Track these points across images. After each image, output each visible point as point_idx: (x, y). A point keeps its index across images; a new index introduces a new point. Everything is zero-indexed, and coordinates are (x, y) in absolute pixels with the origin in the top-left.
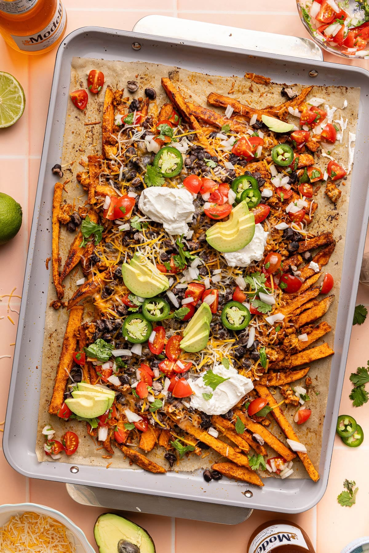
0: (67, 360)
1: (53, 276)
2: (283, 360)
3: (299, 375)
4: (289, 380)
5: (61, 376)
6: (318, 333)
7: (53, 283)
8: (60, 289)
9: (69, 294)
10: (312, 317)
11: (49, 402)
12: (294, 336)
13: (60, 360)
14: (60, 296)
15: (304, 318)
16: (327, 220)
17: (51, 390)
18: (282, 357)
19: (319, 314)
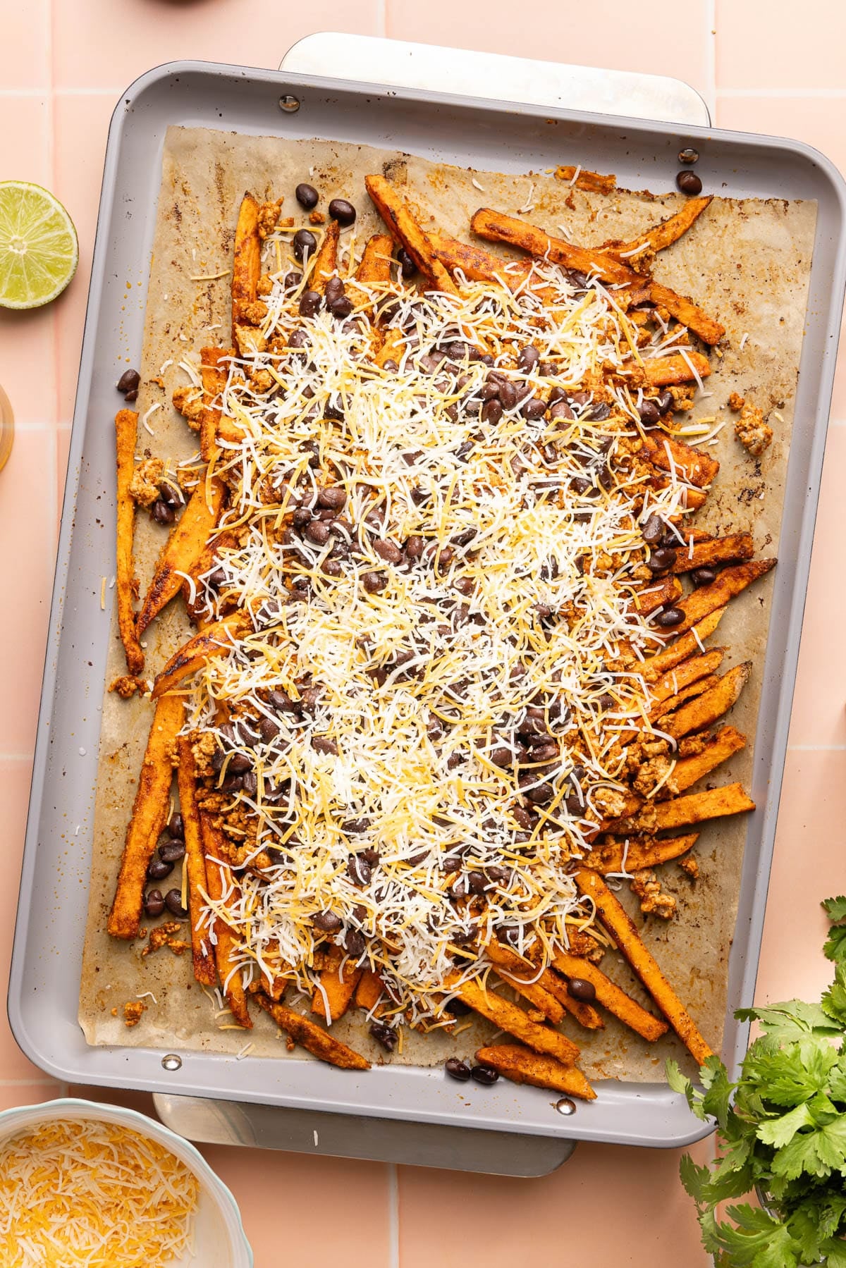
0: (150, 811)
1: (120, 622)
2: (636, 815)
3: (674, 849)
4: (651, 859)
5: (135, 848)
6: (717, 753)
7: (120, 637)
8: (135, 654)
9: (156, 662)
10: (704, 717)
11: (109, 909)
12: (662, 760)
13: (134, 812)
14: (135, 668)
15: (687, 719)
16: (739, 499)
17: (111, 883)
18: (634, 806)
19: (718, 709)
